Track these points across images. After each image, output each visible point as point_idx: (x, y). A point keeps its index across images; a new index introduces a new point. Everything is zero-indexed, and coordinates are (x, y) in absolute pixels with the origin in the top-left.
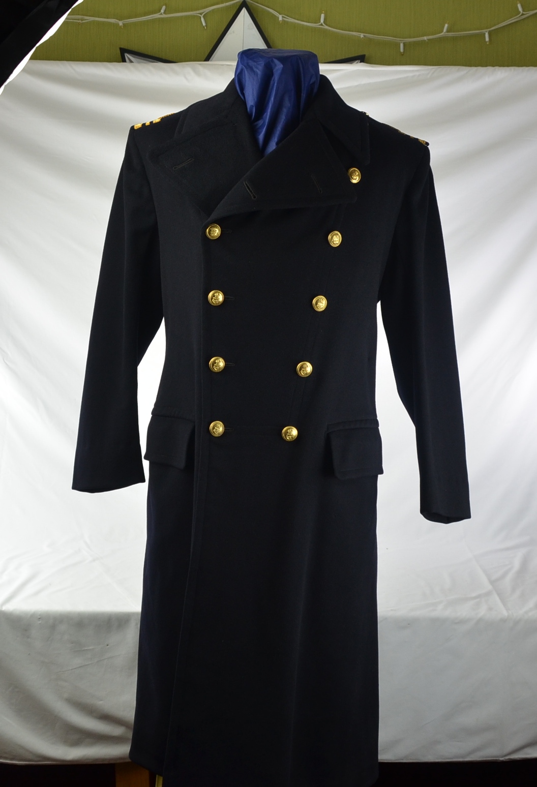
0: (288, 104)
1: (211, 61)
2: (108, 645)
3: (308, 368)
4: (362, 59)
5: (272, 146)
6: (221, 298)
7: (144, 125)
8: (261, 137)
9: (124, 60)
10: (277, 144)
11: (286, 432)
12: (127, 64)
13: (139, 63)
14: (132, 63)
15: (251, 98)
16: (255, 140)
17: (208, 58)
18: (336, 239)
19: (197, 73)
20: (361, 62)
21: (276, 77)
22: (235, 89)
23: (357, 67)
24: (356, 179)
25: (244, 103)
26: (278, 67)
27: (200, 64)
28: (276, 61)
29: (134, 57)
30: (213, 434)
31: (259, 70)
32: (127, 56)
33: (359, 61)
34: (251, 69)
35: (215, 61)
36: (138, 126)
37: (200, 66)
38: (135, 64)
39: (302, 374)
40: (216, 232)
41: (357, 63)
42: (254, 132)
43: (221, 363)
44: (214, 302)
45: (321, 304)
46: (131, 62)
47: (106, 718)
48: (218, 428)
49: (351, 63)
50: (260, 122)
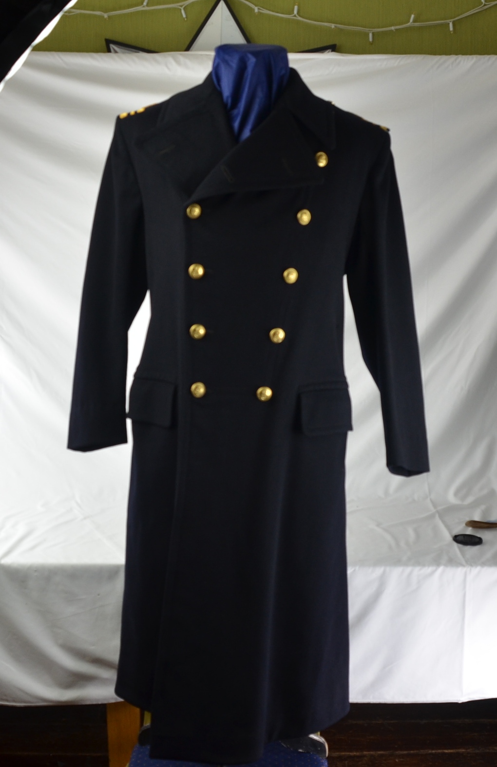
0: (260, 95)
1: (191, 51)
2: (99, 595)
3: (281, 335)
4: (334, 48)
5: (246, 133)
6: (201, 271)
7: (129, 115)
8: (236, 125)
9: (109, 51)
10: (251, 131)
11: (261, 393)
12: (112, 55)
13: (123, 53)
14: (117, 54)
15: (227, 89)
16: (231, 127)
17: (188, 49)
18: (305, 217)
19: (178, 63)
20: (332, 51)
21: (250, 69)
22: (213, 80)
23: (328, 56)
24: (322, 163)
25: (220, 94)
26: (252, 61)
27: (181, 54)
28: (250, 56)
29: (119, 48)
30: (195, 396)
31: (234, 63)
32: (112, 46)
33: (331, 50)
34: (226, 63)
35: (196, 50)
36: (123, 115)
37: (180, 56)
38: (120, 55)
39: (275, 340)
40: (196, 211)
41: (329, 52)
42: (230, 120)
43: (202, 331)
44: (194, 275)
45: (292, 276)
46: (116, 52)
47: (98, 661)
48: (199, 389)
49: (323, 53)
50: (235, 112)
